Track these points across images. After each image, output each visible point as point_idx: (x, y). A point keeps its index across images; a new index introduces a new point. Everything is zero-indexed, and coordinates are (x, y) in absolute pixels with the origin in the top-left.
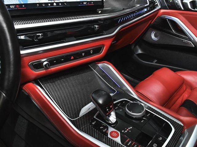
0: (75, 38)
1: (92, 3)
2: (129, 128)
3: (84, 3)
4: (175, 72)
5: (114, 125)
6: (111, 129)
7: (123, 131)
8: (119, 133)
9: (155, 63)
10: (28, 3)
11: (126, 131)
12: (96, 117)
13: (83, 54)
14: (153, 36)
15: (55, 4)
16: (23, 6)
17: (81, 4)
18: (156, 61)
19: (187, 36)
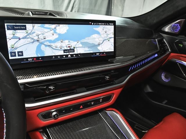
1: (105, 53)
3: (97, 54)
10: (45, 56)
13: (92, 103)
14: (163, 77)
15: (69, 56)
16: (40, 59)
17: (94, 55)
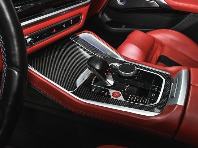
0: (54, 8)
2: (127, 87)
4: (145, 33)
5: (113, 87)
6: (111, 92)
7: (122, 90)
8: (120, 92)
9: (125, 28)
11: (125, 90)
12: (93, 84)
13: (64, 26)
18: (125, 26)
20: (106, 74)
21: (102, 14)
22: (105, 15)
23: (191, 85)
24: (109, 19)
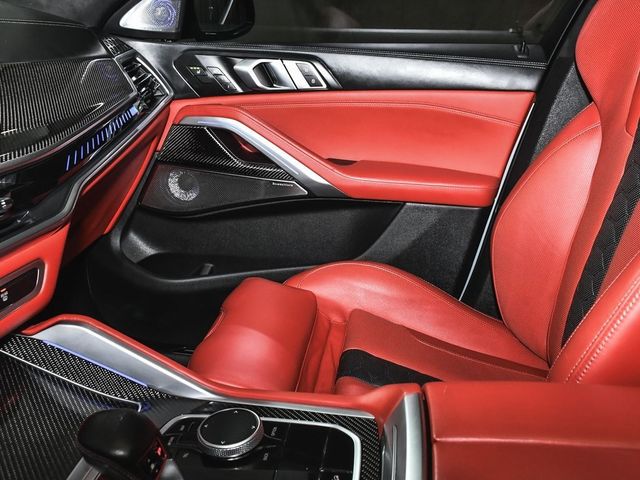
4: (281, 282)
18: (211, 266)
19: (279, 167)
20: (153, 466)
21: (124, 236)
22: (133, 237)
23: (436, 441)
24: (149, 251)
